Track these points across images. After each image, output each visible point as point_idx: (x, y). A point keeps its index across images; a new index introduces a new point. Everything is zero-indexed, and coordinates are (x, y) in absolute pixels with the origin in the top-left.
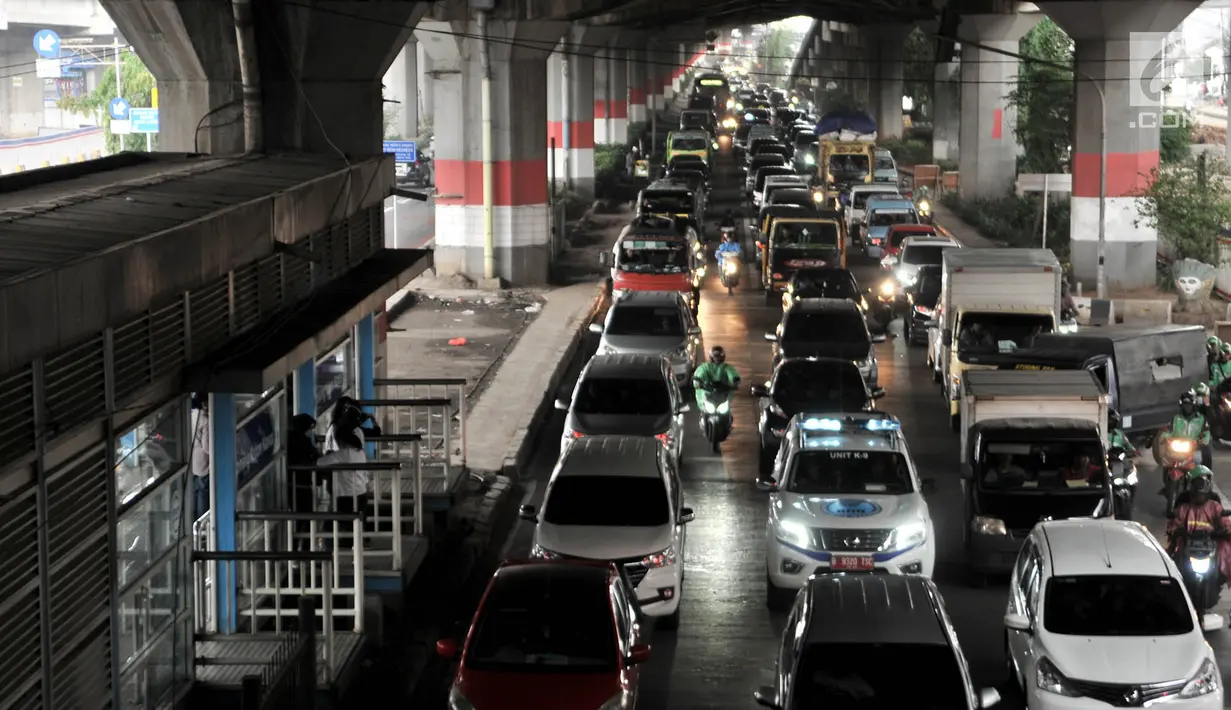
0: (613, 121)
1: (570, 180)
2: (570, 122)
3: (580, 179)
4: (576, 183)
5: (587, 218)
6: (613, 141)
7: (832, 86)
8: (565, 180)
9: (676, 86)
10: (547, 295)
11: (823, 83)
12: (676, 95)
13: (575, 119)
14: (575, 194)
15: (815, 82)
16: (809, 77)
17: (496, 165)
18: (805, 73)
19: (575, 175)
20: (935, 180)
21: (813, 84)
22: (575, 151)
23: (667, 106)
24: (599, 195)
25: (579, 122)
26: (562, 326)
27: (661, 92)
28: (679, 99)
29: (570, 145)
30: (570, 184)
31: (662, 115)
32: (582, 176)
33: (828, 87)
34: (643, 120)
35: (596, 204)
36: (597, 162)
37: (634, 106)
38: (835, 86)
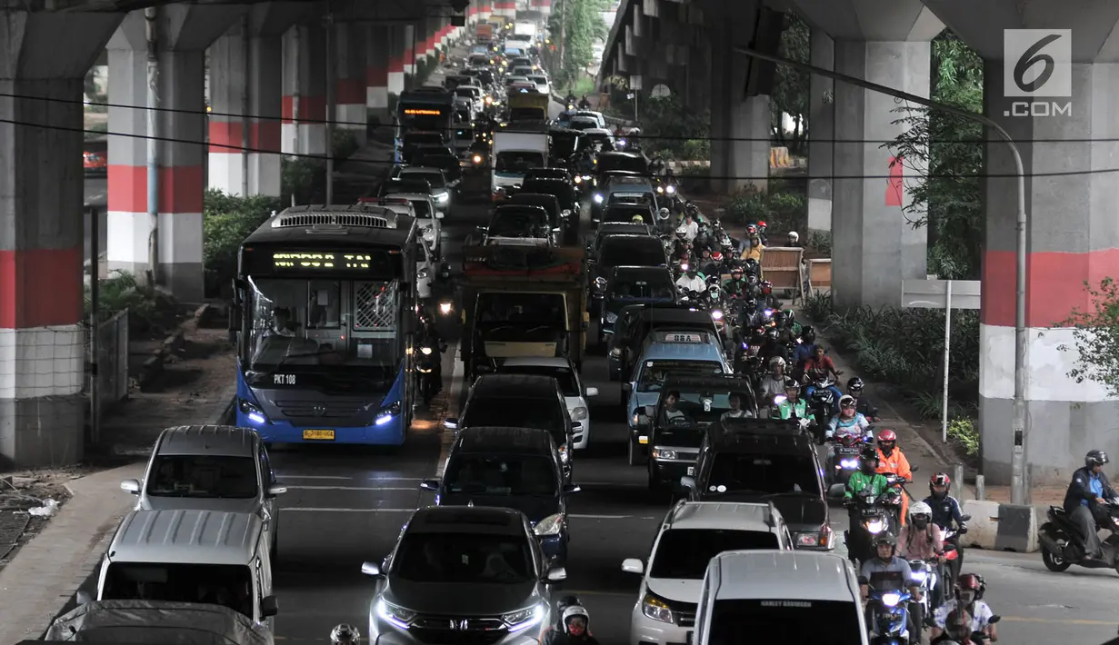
0: (255, 158)
2: (160, 166)
3: (177, 265)
4: (170, 272)
5: (179, 338)
6: (255, 191)
7: (661, 92)
8: (151, 267)
10: (75, 484)
11: (649, 85)
13: (170, 163)
14: (168, 292)
15: (635, 84)
16: (626, 75)
18: (621, 68)
19: (169, 258)
20: (797, 272)
21: (632, 86)
22: (169, 218)
24: (208, 292)
25: (175, 168)
26: (83, 545)
27: (362, 99)
29: (161, 208)
30: (158, 273)
31: (362, 140)
32: (181, 260)
33: (655, 94)
34: (321, 150)
35: (201, 310)
36: (216, 235)
37: (306, 128)
38: (666, 92)
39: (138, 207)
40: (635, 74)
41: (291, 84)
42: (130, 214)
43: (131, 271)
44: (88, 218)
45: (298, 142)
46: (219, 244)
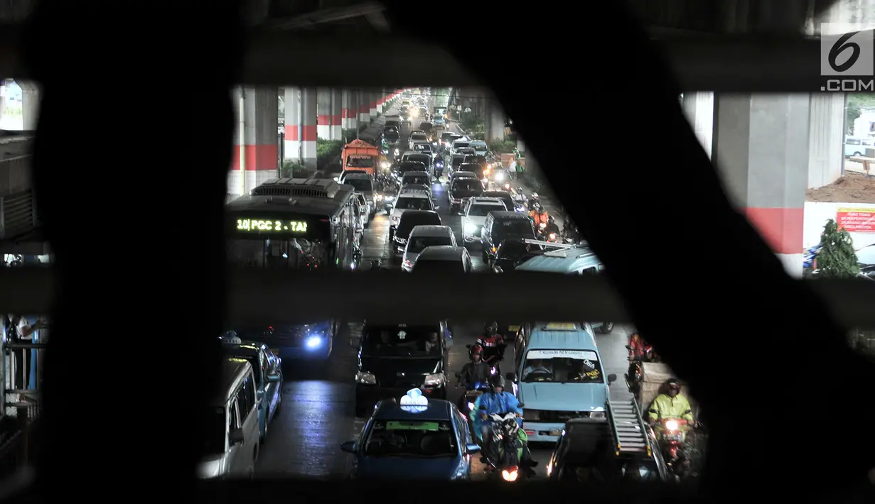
0: (333, 127)
1: (302, 159)
2: (302, 125)
3: (307, 159)
4: (305, 161)
6: (333, 138)
7: (468, 110)
8: (299, 159)
9: (379, 108)
11: (464, 108)
12: (379, 115)
13: (305, 124)
14: (305, 167)
15: (459, 108)
17: (247, 147)
18: (455, 103)
19: (305, 156)
22: (305, 143)
23: (372, 120)
24: (319, 168)
25: (308, 127)
27: (368, 112)
28: (381, 117)
29: (302, 139)
30: (302, 161)
31: (368, 125)
32: (309, 157)
33: (466, 111)
34: (355, 127)
35: (316, 173)
36: (321, 150)
37: (350, 119)
38: (470, 110)
39: (295, 139)
40: (459, 105)
41: (345, 105)
42: (292, 141)
43: (293, 161)
44: (279, 139)
45: (347, 125)
46: (322, 153)
